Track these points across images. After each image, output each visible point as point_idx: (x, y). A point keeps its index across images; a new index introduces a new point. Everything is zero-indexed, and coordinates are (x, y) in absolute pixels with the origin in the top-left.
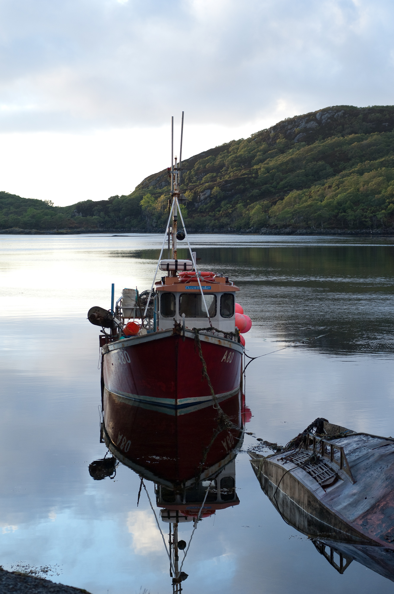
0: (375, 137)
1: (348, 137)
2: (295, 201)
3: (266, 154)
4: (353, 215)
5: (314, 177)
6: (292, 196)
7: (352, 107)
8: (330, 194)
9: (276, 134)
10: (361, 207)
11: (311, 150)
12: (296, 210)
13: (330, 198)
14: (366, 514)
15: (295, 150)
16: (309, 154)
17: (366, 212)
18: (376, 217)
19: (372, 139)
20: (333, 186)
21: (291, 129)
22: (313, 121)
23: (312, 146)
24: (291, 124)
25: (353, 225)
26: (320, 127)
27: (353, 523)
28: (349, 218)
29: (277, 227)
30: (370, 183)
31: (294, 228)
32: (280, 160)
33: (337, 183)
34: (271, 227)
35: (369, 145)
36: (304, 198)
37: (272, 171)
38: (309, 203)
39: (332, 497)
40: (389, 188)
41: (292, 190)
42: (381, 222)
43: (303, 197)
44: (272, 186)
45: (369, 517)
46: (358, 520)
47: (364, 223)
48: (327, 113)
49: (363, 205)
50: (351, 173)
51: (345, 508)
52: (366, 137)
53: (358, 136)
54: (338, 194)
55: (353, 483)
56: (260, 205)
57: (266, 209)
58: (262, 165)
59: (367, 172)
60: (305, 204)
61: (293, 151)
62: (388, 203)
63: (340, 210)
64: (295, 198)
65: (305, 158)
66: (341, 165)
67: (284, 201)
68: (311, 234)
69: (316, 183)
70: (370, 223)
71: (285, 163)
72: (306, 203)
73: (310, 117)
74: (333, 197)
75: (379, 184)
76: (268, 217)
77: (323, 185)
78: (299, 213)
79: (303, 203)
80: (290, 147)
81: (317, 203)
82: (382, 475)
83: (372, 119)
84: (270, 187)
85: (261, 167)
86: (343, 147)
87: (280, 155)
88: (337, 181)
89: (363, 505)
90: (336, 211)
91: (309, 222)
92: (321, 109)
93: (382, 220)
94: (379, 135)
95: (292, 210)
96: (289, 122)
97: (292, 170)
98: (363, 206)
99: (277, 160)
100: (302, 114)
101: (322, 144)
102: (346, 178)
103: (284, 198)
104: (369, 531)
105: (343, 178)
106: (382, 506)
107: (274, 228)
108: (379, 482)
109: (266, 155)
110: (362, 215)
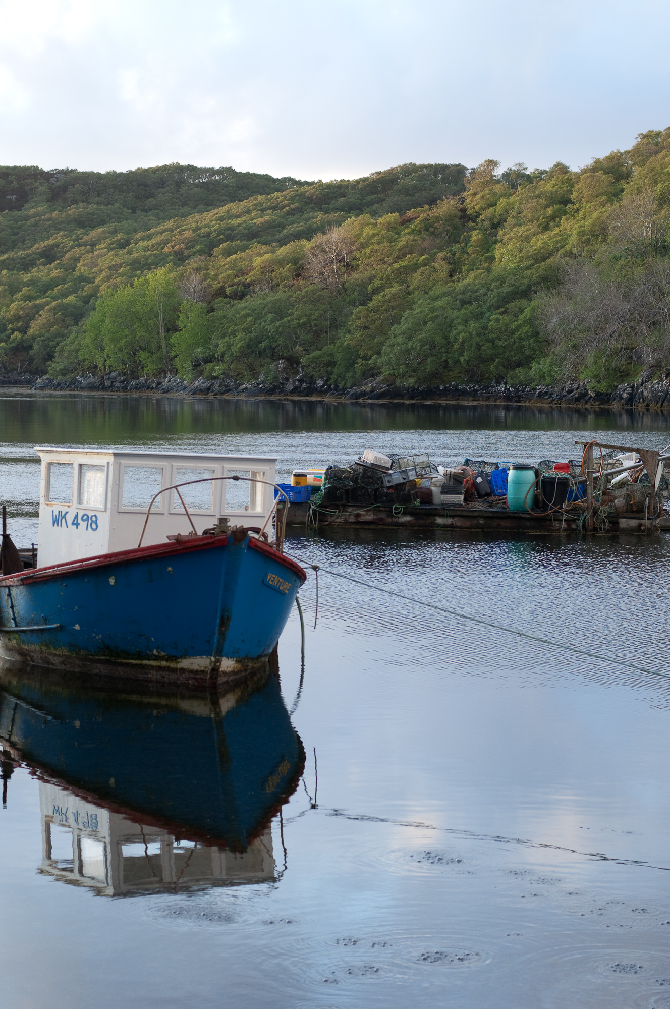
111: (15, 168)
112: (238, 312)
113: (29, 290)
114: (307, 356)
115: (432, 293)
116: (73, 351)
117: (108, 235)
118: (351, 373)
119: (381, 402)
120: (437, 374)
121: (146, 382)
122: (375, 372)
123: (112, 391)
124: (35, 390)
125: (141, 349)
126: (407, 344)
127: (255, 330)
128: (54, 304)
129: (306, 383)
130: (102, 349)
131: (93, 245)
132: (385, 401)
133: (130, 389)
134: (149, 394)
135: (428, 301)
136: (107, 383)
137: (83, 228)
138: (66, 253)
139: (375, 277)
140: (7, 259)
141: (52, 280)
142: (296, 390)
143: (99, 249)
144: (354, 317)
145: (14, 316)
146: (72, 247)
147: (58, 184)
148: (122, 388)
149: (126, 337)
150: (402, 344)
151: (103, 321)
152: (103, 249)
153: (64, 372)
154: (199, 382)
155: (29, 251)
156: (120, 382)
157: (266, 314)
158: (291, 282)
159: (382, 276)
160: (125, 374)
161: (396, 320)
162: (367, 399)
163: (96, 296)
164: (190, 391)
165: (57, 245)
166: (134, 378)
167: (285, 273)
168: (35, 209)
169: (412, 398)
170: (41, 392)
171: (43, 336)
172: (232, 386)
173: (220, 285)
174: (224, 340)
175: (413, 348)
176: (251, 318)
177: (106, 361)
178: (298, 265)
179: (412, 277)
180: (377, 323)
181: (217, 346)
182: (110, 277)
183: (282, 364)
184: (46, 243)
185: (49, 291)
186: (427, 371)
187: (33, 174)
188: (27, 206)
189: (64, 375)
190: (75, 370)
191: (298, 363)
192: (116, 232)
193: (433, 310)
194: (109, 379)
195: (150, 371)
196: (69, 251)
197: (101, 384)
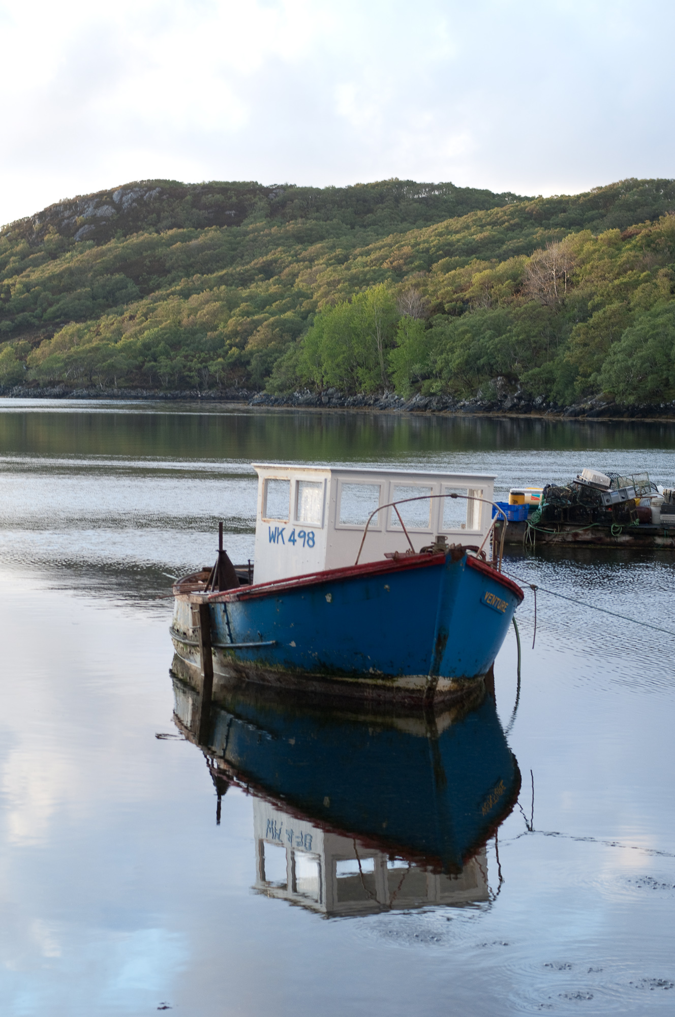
0: (211, 234)
1: (166, 233)
2: (71, 341)
3: (26, 259)
4: (169, 366)
5: (107, 300)
6: (67, 333)
7: (174, 182)
8: (131, 329)
9: (43, 226)
10: (184, 353)
11: (103, 254)
12: (72, 356)
13: (130, 337)
15: (75, 253)
16: (98, 261)
17: (192, 361)
18: (208, 370)
19: (206, 238)
20: (137, 316)
21: (68, 218)
22: (107, 204)
23: (104, 247)
24: (70, 210)
25: (169, 382)
26: (118, 215)
28: (162, 371)
29: (38, 384)
30: (199, 313)
31: (68, 386)
32: (48, 270)
33: (145, 311)
34: (29, 384)
35: (201, 248)
36: (87, 337)
37: (33, 289)
38: (94, 344)
40: (230, 321)
41: (69, 322)
42: (216, 378)
43: (85, 334)
44: (34, 314)
47: (188, 379)
48: (130, 192)
49: (187, 349)
50: (168, 295)
52: (196, 233)
53: (183, 232)
54: (145, 328)
56: (12, 347)
57: (23, 354)
58: (18, 278)
59: (196, 293)
60: (88, 346)
61: (72, 256)
62: (228, 347)
63: (147, 357)
64: (72, 335)
65: (92, 267)
66: (152, 281)
67: (53, 341)
68: (96, 397)
69: (109, 310)
70: (197, 379)
71: (58, 275)
72: (91, 344)
73: (103, 198)
74: (136, 334)
75: (214, 314)
76: (25, 368)
77: (122, 314)
78: (76, 360)
79: (84, 344)
80: (67, 248)
81: (108, 344)
83: (207, 204)
84: (30, 316)
85: (15, 282)
86: (157, 251)
87: (49, 263)
88: (143, 308)
90: (141, 359)
91: (94, 377)
92: (122, 184)
93: (217, 374)
94: (218, 232)
95: (65, 356)
96: (67, 205)
97: (69, 289)
98: (186, 351)
99: (43, 271)
100: (89, 194)
101: (122, 245)
102: (161, 303)
103: (53, 336)
105: (155, 302)
107: (33, 387)
109: (26, 261)
110: (185, 367)
111: (234, 183)
112: (456, 329)
113: (247, 305)
114: (526, 373)
115: (653, 310)
116: (291, 367)
117: (326, 250)
118: (570, 391)
119: (600, 419)
120: (657, 391)
121: (363, 398)
122: (595, 389)
123: (329, 407)
124: (253, 405)
125: (359, 365)
126: (627, 361)
127: (473, 346)
128: (272, 319)
129: (525, 401)
130: (320, 365)
131: (311, 260)
132: (605, 419)
133: (348, 406)
134: (367, 410)
135: (649, 318)
136: (325, 399)
137: (302, 244)
138: (284, 268)
139: (595, 293)
140: (225, 274)
141: (270, 295)
142: (514, 408)
143: (318, 265)
144: (573, 333)
145: (232, 331)
146: (290, 263)
147: (277, 199)
148: (339, 404)
149: (344, 353)
150: (623, 361)
151: (321, 337)
152: (321, 265)
153: (281, 388)
154: (417, 399)
155: (248, 267)
156: (338, 398)
157: (485, 331)
158: (510, 298)
159: (603, 293)
160: (342, 390)
161: (617, 337)
162: (587, 416)
163: (314, 311)
164: (408, 408)
165: (275, 261)
166: (351, 395)
167: (504, 289)
168: (255, 225)
169: (632, 416)
170: (258, 408)
171: (261, 351)
172: (450, 402)
173: (439, 301)
174: (443, 357)
175: (633, 366)
176: (469, 335)
177: (323, 377)
178: (518, 281)
179: (633, 294)
180: (597, 340)
181: (435, 362)
182: (329, 292)
183: (500, 381)
184: (265, 259)
185: (268, 307)
186: (648, 388)
187: (252, 189)
188: (245, 221)
189: (281, 391)
190: (293, 386)
191: (517, 380)
192: (335, 247)
193: (654, 327)
194: (326, 395)
195: (368, 388)
196: (287, 266)
197: (318, 400)
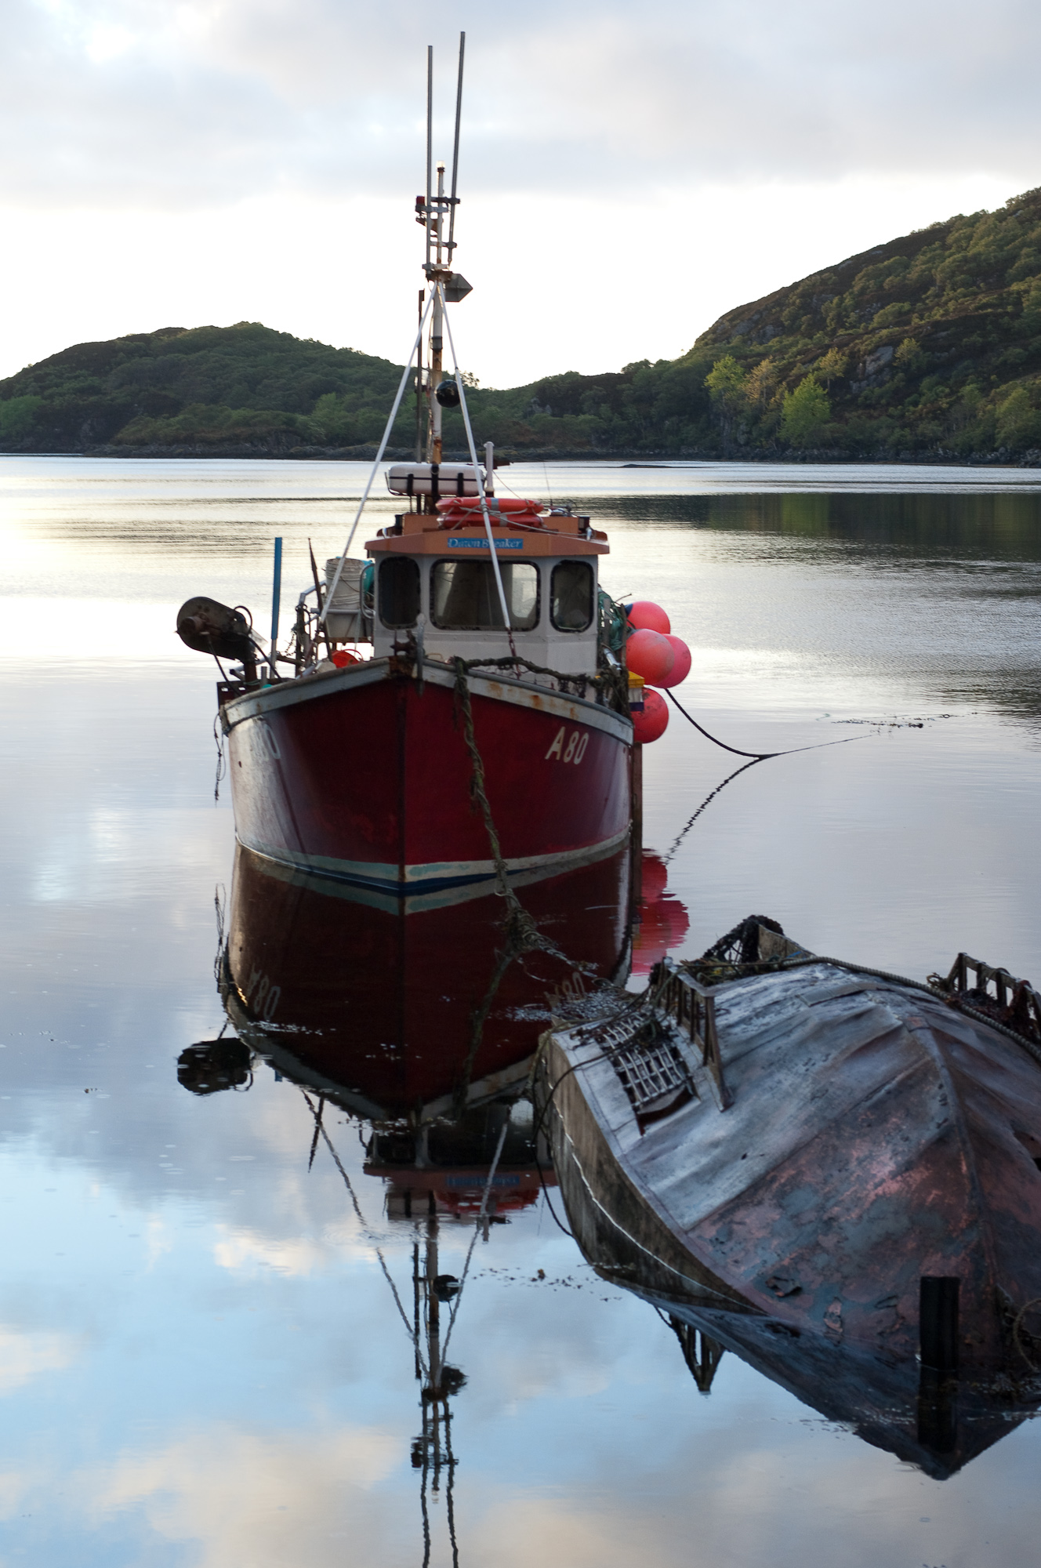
14: (732, 1205)
27: (691, 1235)
39: (656, 1149)
45: (739, 1215)
46: (706, 1225)
51: (681, 1186)
55: (721, 1108)
56: (1026, 389)
58: (1032, 282)
82: (804, 1085)
85: (1029, 286)
89: (731, 1177)
104: (729, 1260)
106: (783, 1181)
108: (791, 1108)
